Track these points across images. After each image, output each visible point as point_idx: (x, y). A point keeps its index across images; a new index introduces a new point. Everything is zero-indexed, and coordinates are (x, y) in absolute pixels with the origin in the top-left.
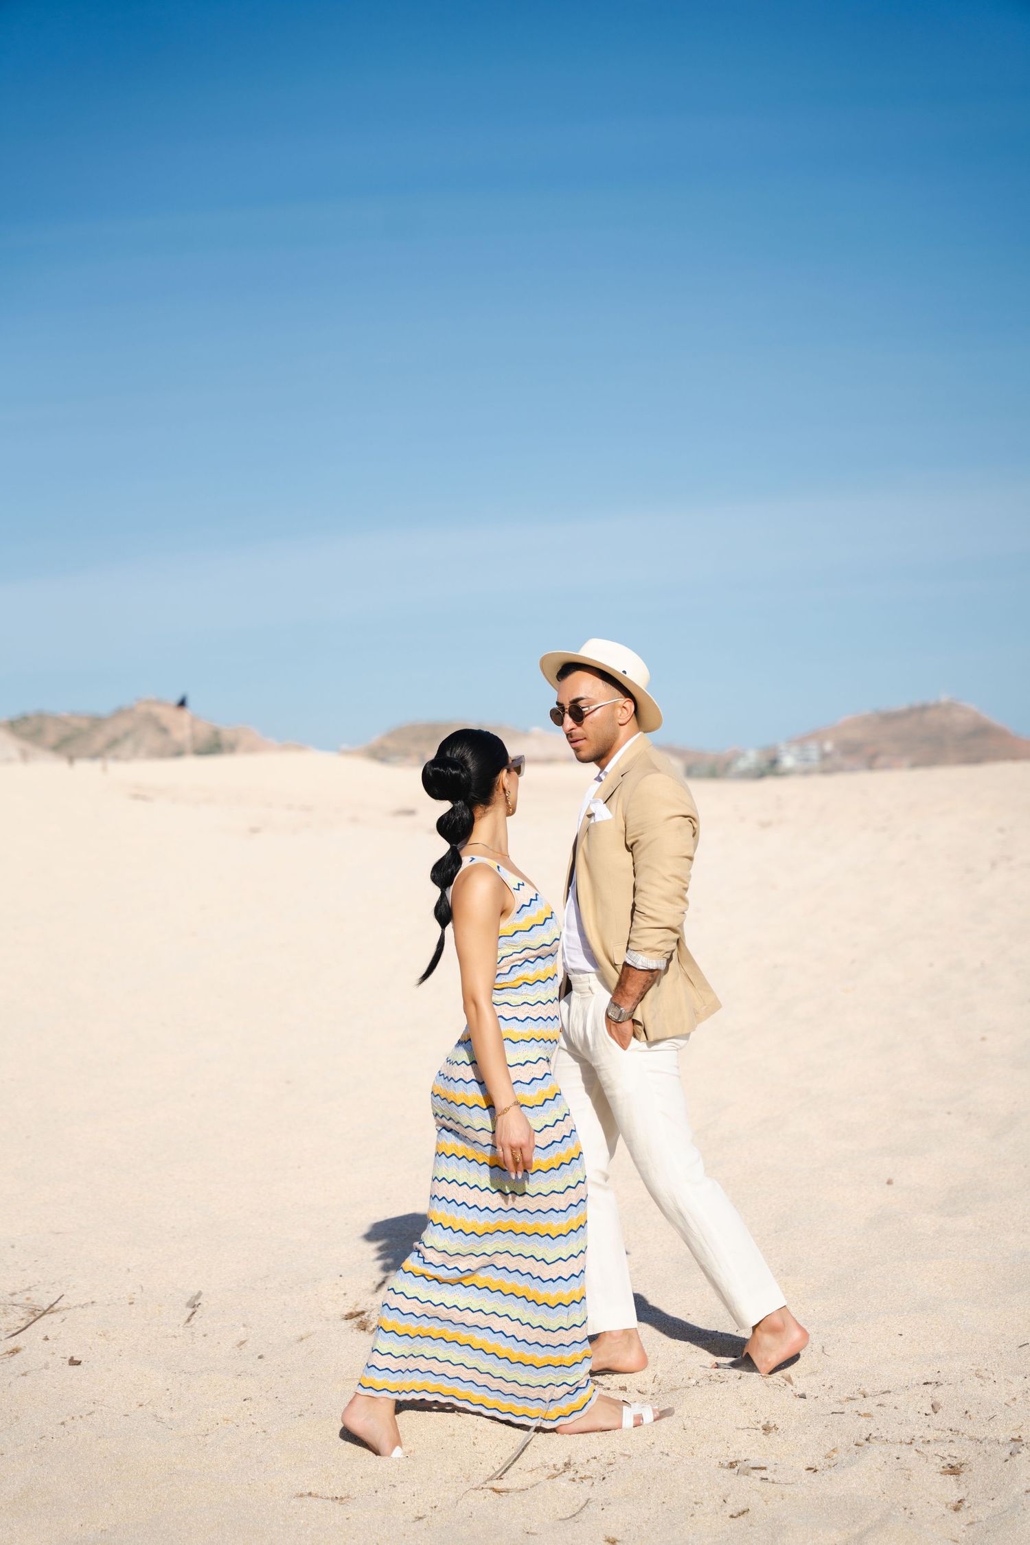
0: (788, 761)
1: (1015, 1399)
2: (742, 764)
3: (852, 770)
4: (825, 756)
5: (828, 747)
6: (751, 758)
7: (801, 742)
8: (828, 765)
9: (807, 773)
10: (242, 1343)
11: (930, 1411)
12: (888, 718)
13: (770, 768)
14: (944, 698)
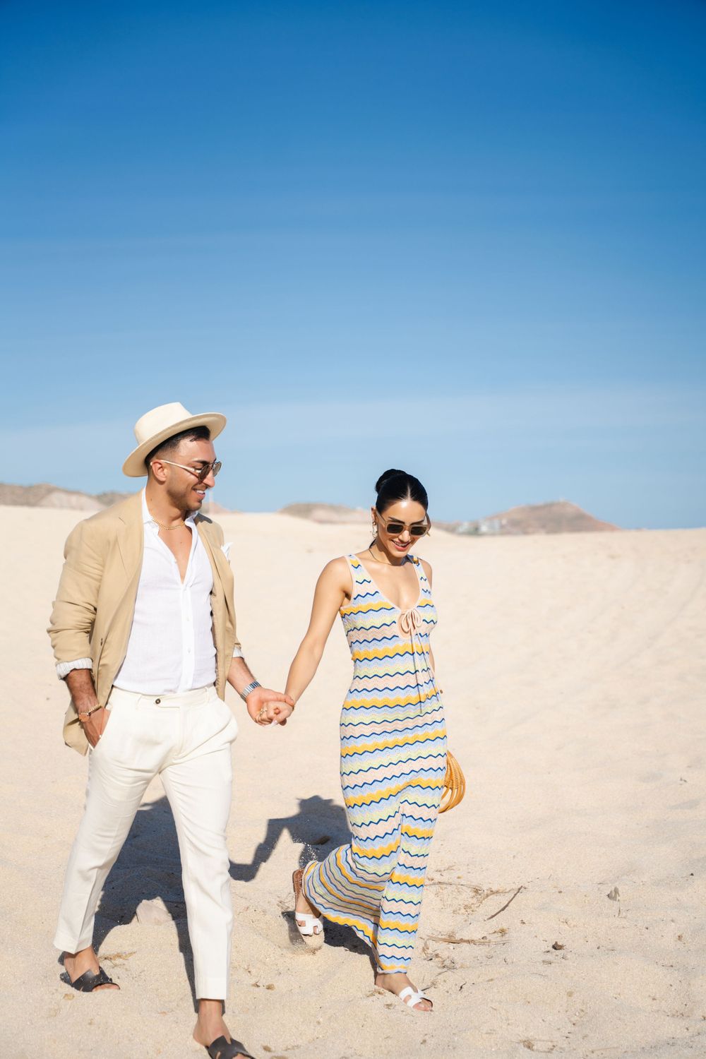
0: (484, 528)
2: (461, 529)
3: (515, 534)
4: (502, 527)
5: (504, 522)
6: (466, 526)
7: (491, 519)
8: (504, 531)
9: (493, 535)
12: (535, 509)
13: (475, 532)
14: (562, 500)
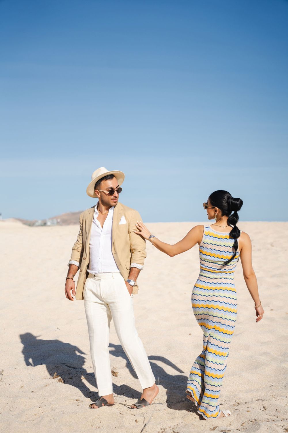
0: (49, 223)
1: (286, 405)
2: (37, 224)
5: (59, 220)
6: (40, 222)
7: (52, 219)
9: (53, 226)
10: (22, 387)
11: (263, 409)
13: (45, 224)
